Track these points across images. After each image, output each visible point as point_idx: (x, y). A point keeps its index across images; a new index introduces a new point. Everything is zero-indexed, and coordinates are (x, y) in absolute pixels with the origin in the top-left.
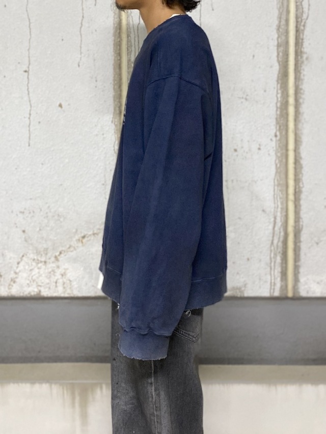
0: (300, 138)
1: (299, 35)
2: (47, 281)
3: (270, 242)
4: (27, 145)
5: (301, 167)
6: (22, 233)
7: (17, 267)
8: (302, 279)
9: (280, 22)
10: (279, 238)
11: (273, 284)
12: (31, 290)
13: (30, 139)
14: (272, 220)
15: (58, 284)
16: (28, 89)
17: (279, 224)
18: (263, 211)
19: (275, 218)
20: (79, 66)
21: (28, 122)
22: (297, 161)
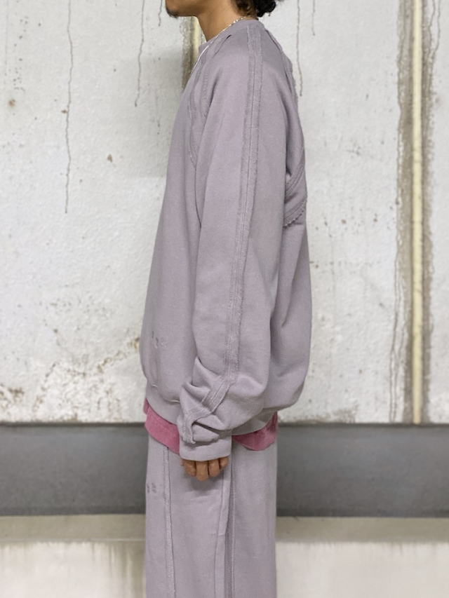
0: (429, 206)
1: (427, 70)
2: (87, 401)
3: (390, 348)
4: (64, 211)
5: (431, 246)
6: (53, 334)
7: (46, 381)
8: (433, 399)
9: (401, 52)
10: (402, 342)
11: (393, 406)
12: (63, 413)
13: (67, 203)
14: (393, 317)
15: (101, 406)
16: (67, 135)
17: (402, 322)
18: (381, 305)
19: (397, 315)
20: (136, 105)
21: (65, 181)
22: (425, 237)
